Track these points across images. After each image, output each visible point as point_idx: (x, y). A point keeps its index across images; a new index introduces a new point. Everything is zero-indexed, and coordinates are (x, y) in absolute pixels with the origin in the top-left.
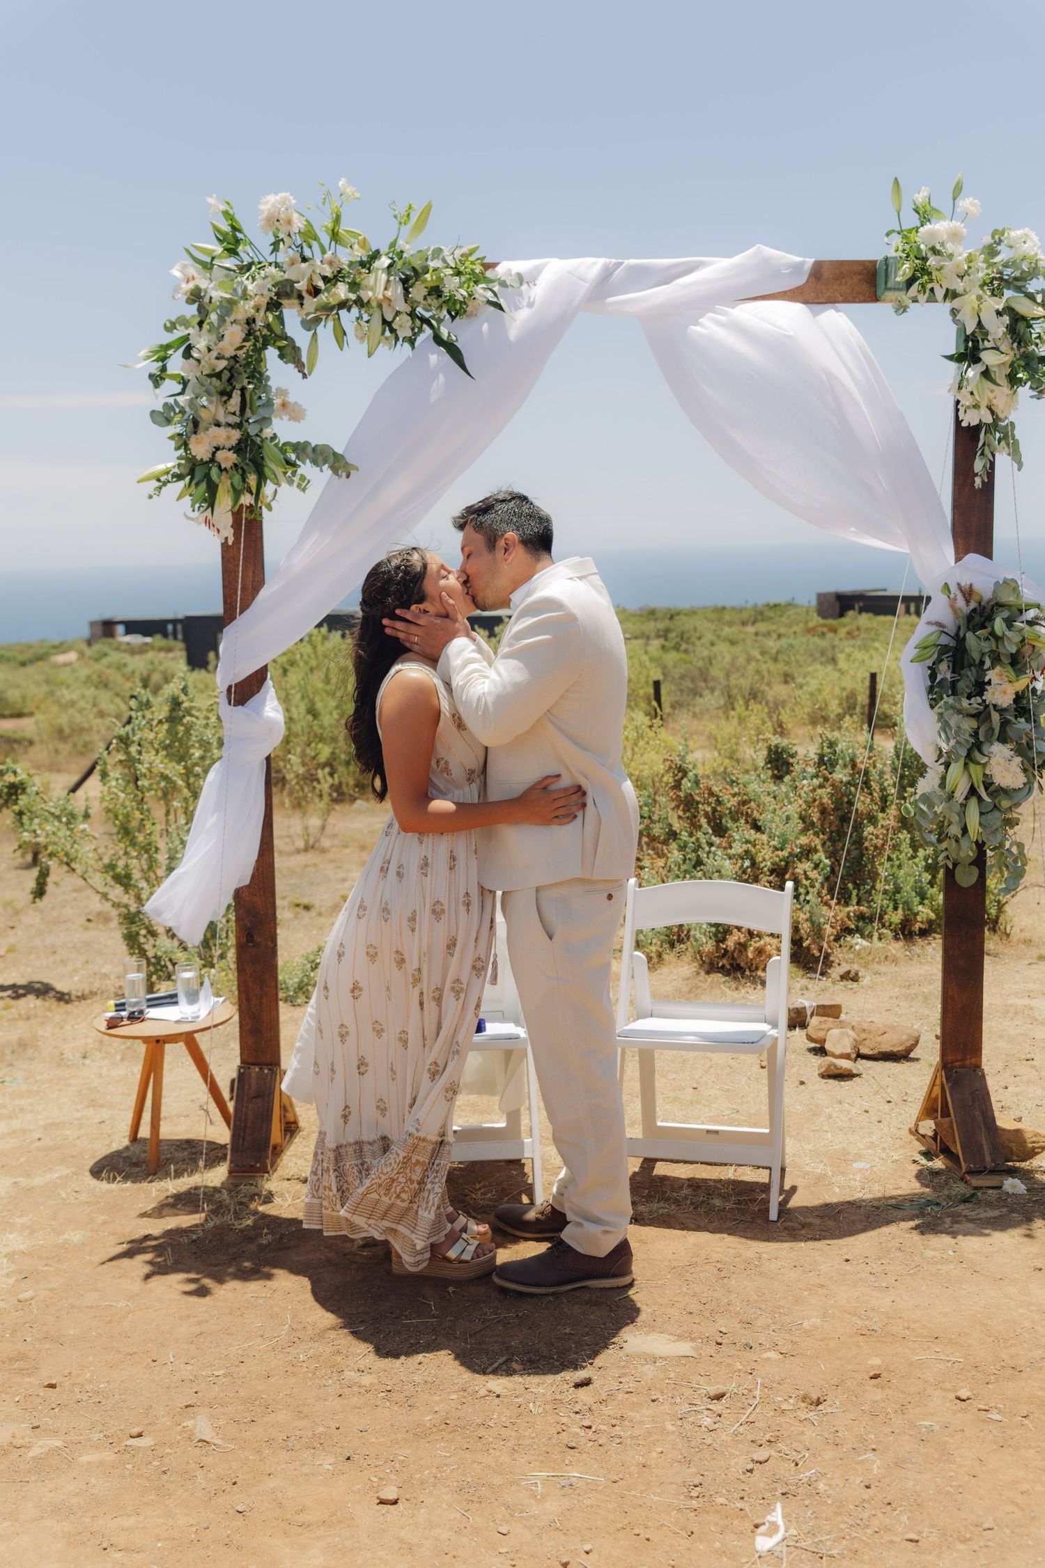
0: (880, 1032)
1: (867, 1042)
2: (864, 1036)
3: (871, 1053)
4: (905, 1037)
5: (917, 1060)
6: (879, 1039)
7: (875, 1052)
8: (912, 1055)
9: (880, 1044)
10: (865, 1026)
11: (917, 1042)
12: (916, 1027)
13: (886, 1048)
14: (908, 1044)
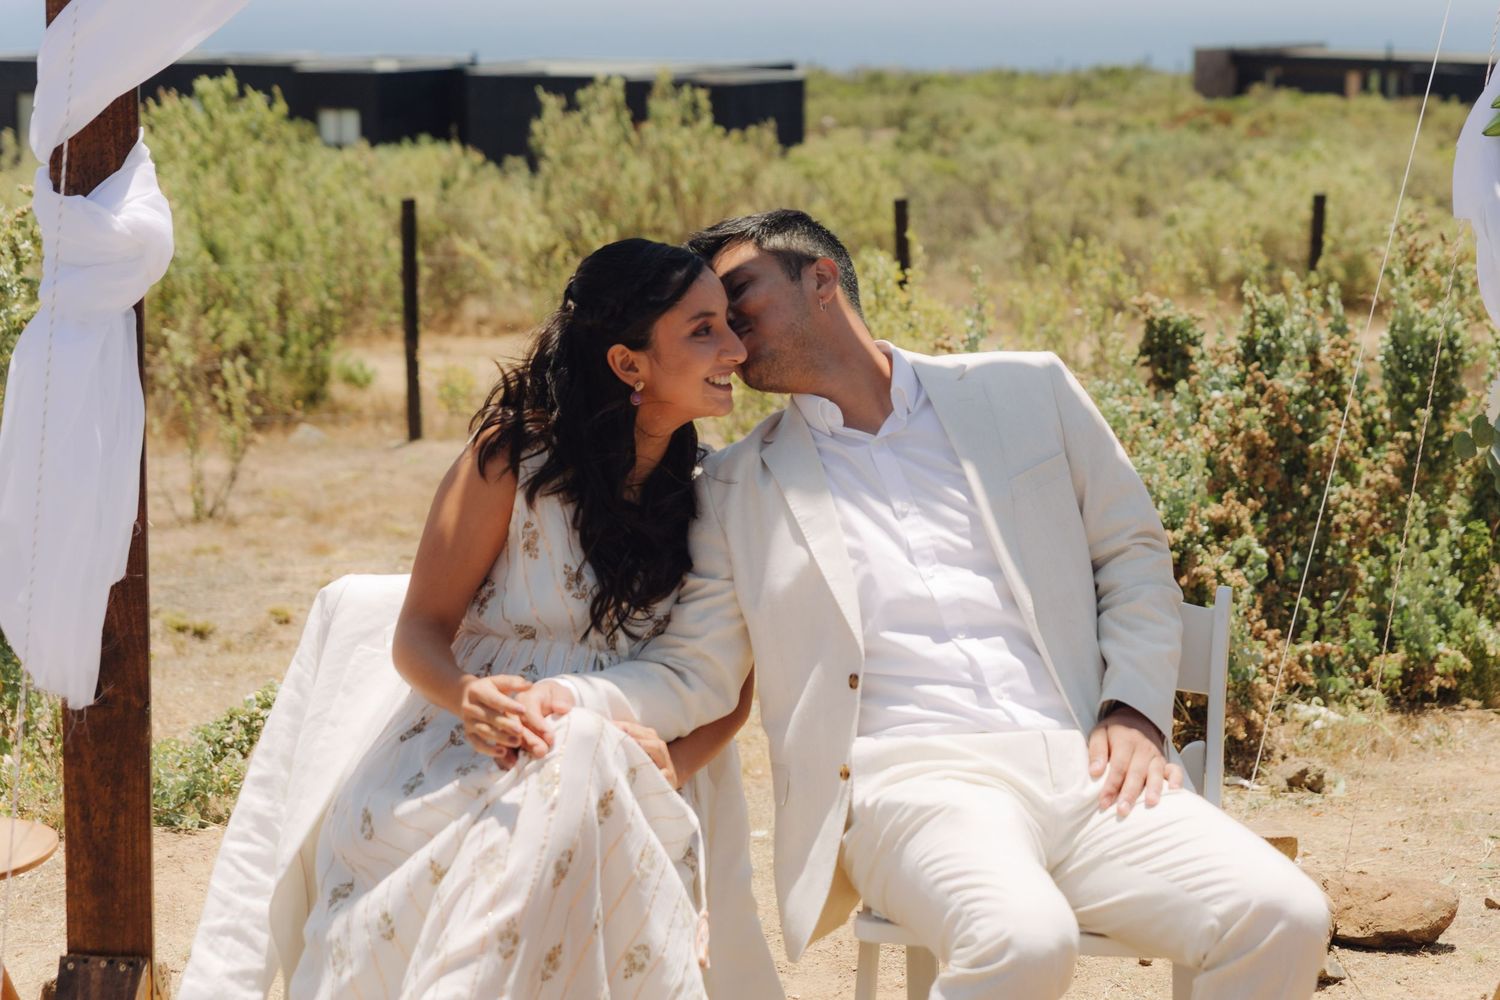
0: (1380, 894)
1: (1352, 914)
2: (1346, 900)
3: (1360, 935)
4: (1428, 904)
5: (1452, 948)
6: (1377, 907)
7: (1370, 933)
8: (1441, 940)
9: (1379, 917)
10: (1349, 881)
11: (1453, 914)
12: (1446, 882)
13: (1391, 925)
14: (1435, 918)
